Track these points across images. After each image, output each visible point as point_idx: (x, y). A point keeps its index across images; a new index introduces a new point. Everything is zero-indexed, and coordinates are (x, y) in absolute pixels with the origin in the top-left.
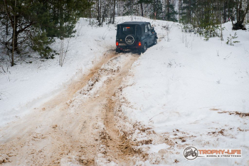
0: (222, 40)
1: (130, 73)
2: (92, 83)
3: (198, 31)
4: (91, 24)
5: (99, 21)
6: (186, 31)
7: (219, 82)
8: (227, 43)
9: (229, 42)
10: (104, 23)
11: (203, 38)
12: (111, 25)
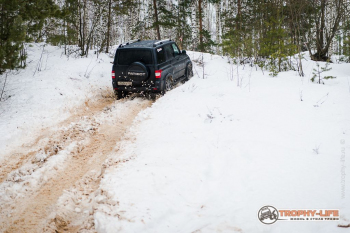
0: (302, 75)
1: (127, 135)
2: (45, 156)
3: (256, 62)
4: (67, 53)
5: (82, 49)
6: (235, 62)
7: (316, 151)
8: (313, 80)
9: (317, 79)
10: (91, 52)
11: (267, 73)
12: (103, 55)
